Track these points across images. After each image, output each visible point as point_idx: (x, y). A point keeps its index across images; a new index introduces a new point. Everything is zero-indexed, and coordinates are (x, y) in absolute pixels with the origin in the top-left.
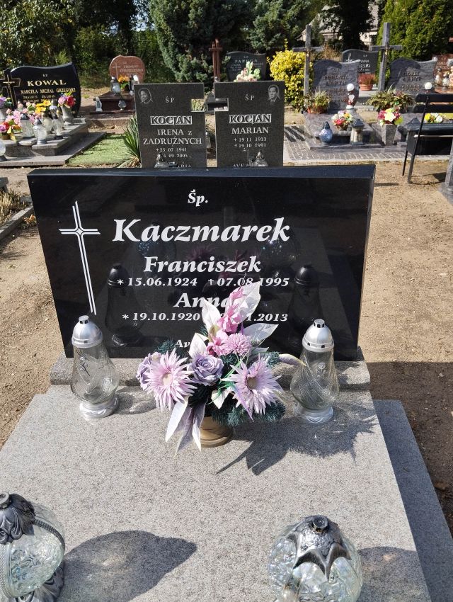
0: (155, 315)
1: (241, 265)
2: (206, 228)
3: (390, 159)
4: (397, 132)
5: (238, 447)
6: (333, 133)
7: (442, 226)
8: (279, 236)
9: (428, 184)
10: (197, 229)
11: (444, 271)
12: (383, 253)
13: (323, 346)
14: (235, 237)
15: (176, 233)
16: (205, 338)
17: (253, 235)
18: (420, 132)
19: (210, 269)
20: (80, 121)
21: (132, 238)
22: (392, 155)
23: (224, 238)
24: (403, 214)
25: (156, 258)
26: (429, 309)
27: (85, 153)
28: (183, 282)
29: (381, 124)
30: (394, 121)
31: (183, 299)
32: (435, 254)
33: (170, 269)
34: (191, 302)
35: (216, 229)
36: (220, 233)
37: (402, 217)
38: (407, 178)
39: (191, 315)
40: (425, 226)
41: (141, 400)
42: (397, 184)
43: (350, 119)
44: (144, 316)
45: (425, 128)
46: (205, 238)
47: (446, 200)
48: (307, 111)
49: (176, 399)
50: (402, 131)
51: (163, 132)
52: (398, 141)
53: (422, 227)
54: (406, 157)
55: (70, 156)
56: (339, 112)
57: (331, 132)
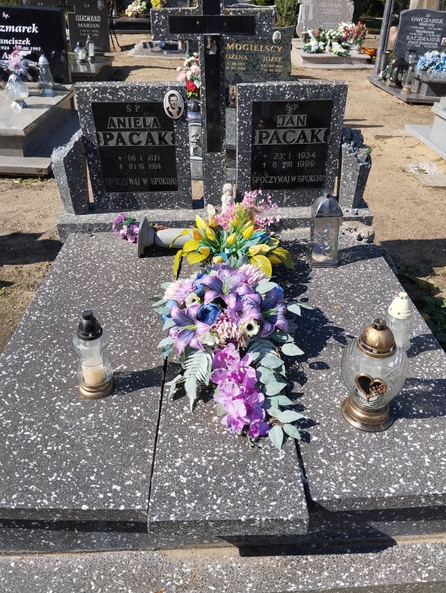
1: (23, 42)
2: (10, 27)
8: (35, 31)
14: (20, 31)
17: (26, 30)
19: (13, 43)
23: (16, 31)
28: (4, 48)
31: (5, 55)
46: (10, 31)
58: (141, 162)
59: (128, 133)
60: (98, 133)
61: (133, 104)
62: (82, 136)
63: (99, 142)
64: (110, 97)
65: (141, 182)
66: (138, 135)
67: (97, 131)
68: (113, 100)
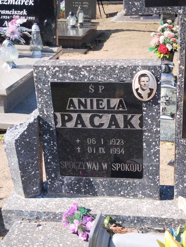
1: (21, 12)
8: (31, 4)
14: (19, 3)
17: (24, 3)
19: (13, 13)
23: (16, 4)
28: (5, 17)
31: (6, 23)
33: (2, 13)
46: (11, 3)
58: (102, 146)
59: (89, 115)
60: (56, 113)
61: (97, 85)
62: (39, 117)
63: (56, 123)
64: (72, 77)
65: (101, 167)
66: (100, 117)
67: (54, 112)
68: (75, 79)
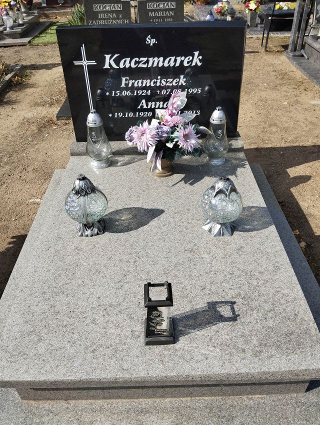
0: (127, 113)
1: (175, 81)
2: (156, 59)
3: (253, 36)
4: (257, 18)
5: (178, 177)
6: (215, 18)
7: (286, 77)
8: (196, 63)
9: (278, 52)
10: (151, 60)
11: (285, 102)
12: (250, 93)
13: (221, 121)
14: (172, 64)
15: (139, 62)
16: (158, 121)
17: (182, 62)
18: (273, 15)
19: (158, 84)
20: (34, 13)
21: (115, 66)
22: (254, 33)
23: (166, 65)
24: (262, 70)
25: (128, 78)
26: (276, 121)
27: (40, 36)
28: (143, 93)
29: (247, 12)
30: (255, 9)
31: (142, 104)
32: (281, 93)
33: (136, 85)
34: (147, 105)
35: (161, 59)
36: (164, 62)
37: (261, 72)
38: (264, 48)
39: (147, 113)
40: (275, 77)
41: (122, 161)
42: (258, 52)
43: (226, 8)
44: (121, 115)
45: (275, 13)
46: (155, 65)
47: (288, 61)
48: (195, 3)
49: (149, 145)
50: (260, 17)
51: (102, 16)
52: (258, 24)
53: (273, 78)
54: (263, 35)
55: (31, 38)
56: (218, 3)
57: (214, 17)
